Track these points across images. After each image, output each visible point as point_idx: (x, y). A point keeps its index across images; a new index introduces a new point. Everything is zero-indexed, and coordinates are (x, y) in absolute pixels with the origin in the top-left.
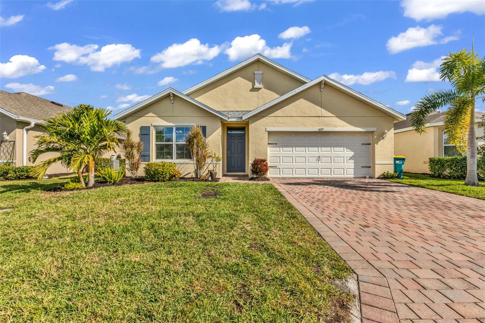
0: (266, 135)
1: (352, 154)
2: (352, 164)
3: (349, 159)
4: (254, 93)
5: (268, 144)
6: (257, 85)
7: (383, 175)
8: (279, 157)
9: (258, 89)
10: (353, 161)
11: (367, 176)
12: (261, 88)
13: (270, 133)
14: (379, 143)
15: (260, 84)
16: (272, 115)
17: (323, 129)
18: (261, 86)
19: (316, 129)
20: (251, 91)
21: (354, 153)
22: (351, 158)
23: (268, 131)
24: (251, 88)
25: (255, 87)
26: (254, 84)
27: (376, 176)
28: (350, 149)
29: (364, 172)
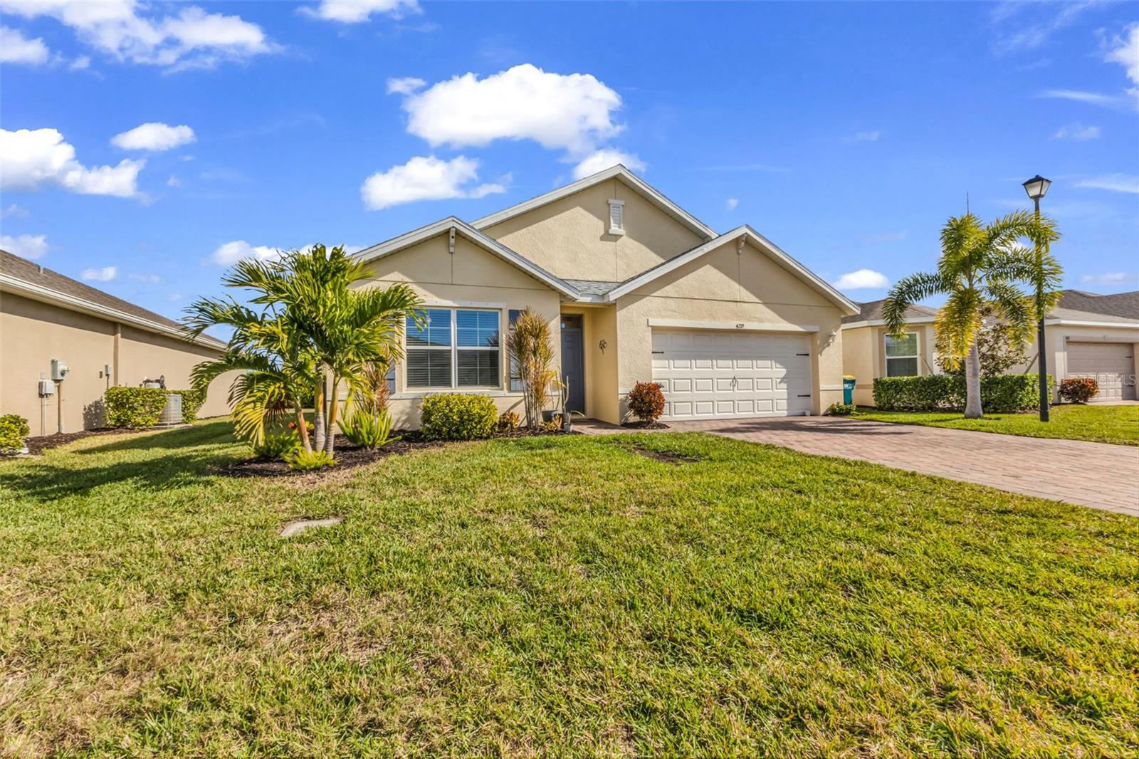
0: (648, 334)
1: (782, 372)
2: (782, 391)
3: (780, 382)
4: (609, 245)
5: (653, 353)
6: (614, 229)
7: (829, 409)
8: (668, 379)
9: (616, 237)
10: (784, 386)
11: (808, 413)
12: (621, 236)
13: (655, 330)
14: (823, 352)
15: (620, 227)
16: (658, 293)
17: (743, 325)
18: (622, 231)
19: (732, 325)
20: (602, 238)
21: (787, 371)
22: (783, 380)
23: (652, 326)
24: (602, 232)
25: (610, 232)
26: (607, 226)
27: (822, 412)
28: (781, 364)
29: (800, 404)
